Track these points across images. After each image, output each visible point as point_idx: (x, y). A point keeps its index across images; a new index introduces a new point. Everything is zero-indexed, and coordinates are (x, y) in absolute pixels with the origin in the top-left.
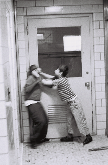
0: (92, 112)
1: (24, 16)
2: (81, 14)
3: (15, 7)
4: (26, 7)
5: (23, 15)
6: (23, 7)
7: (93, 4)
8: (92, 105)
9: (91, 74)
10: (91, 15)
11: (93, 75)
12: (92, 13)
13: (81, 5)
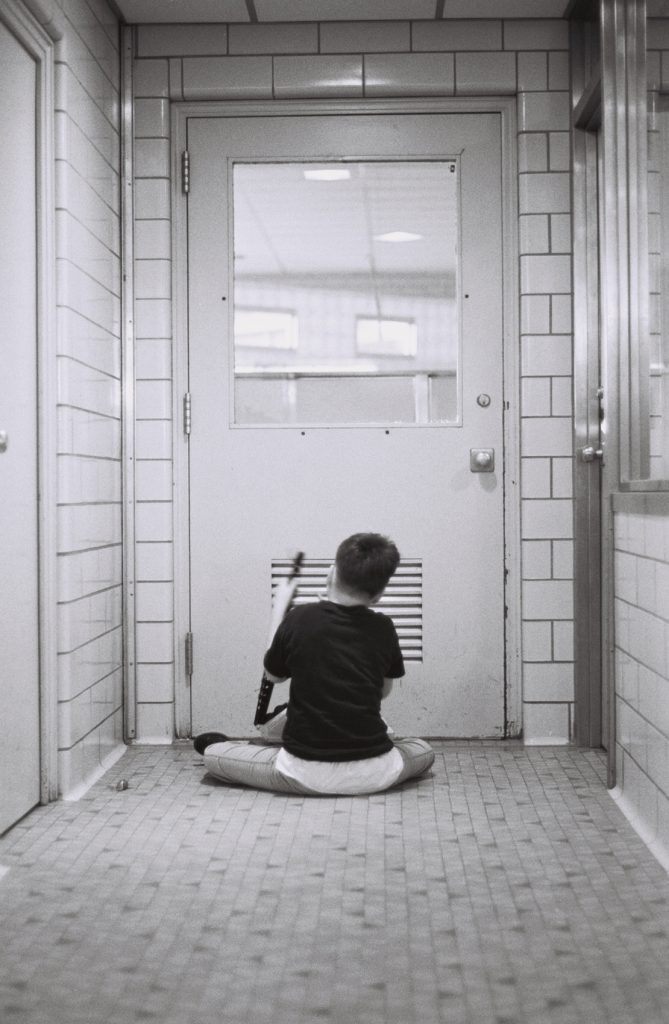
0: (506, 609)
1: (171, 101)
2: (455, 94)
3: (128, 53)
4: (182, 57)
5: (164, 94)
6: (168, 58)
7: (519, 48)
8: (506, 572)
9: (505, 405)
10: (509, 104)
11: (512, 415)
12: (515, 95)
13: (455, 52)
